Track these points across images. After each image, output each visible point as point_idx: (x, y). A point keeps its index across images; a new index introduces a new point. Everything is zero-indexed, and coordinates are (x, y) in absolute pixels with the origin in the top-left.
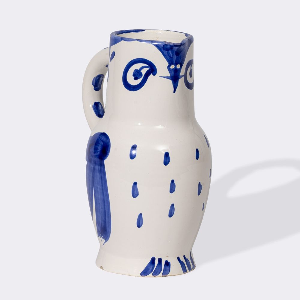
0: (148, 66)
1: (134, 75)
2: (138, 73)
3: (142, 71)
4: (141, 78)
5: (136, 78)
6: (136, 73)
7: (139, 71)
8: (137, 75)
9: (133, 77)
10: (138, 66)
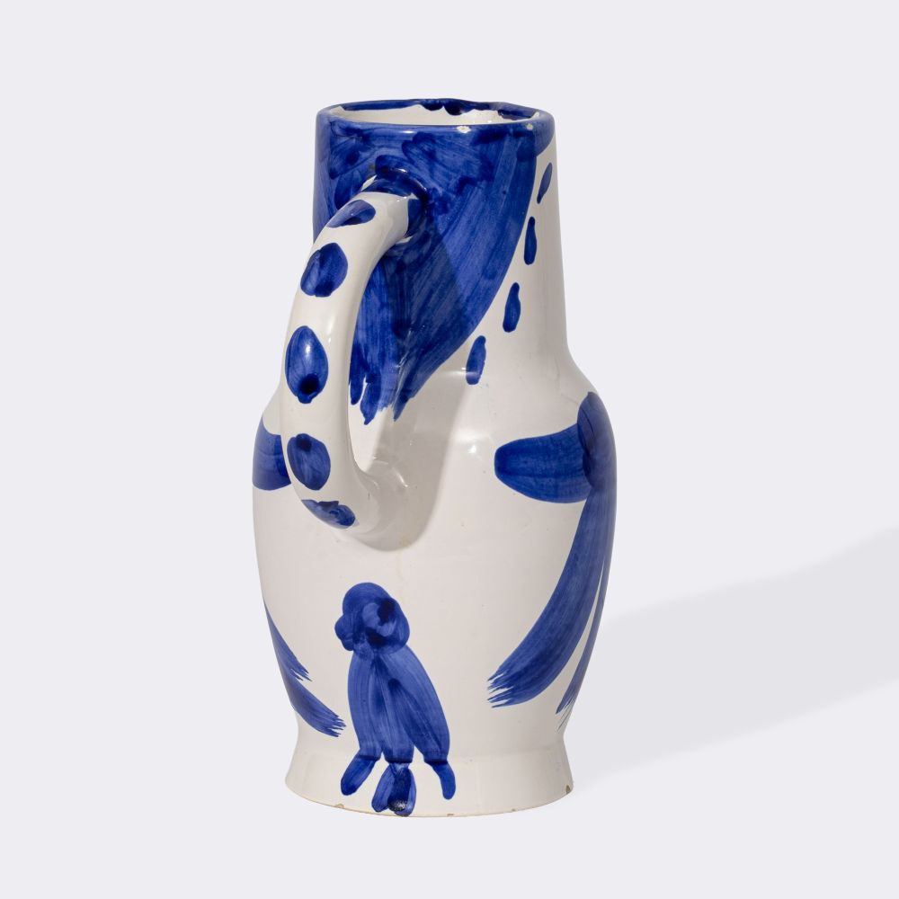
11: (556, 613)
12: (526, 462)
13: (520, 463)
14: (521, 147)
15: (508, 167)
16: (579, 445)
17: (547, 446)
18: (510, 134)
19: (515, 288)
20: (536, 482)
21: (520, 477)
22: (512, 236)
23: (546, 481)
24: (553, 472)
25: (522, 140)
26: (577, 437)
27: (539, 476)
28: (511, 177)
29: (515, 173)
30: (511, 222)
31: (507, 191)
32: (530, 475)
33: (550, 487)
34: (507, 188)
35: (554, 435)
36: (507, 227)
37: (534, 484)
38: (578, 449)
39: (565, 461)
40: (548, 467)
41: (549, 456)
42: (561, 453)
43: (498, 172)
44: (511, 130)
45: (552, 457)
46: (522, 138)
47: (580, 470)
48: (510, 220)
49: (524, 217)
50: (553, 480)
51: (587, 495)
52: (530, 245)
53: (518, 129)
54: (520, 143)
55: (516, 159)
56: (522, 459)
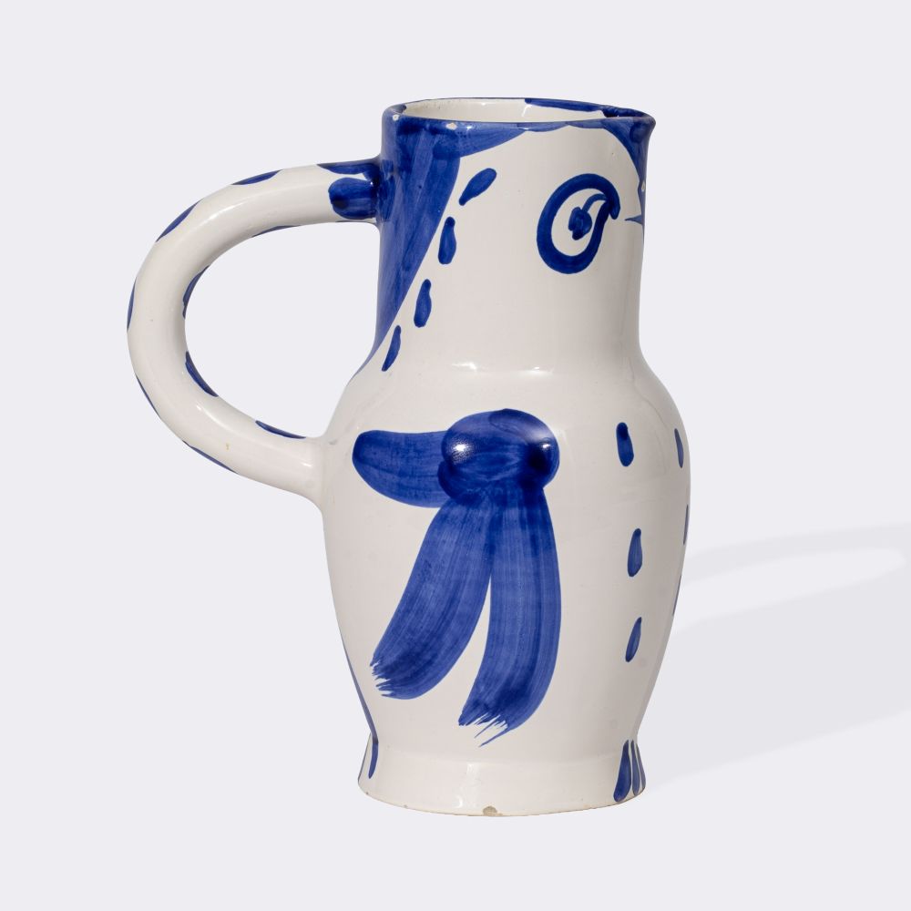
0: (601, 193)
1: (572, 226)
2: (582, 217)
3: (590, 212)
4: (588, 231)
5: (577, 236)
6: (577, 219)
7: (582, 211)
8: (579, 224)
9: (571, 233)
10: (577, 199)
11: (412, 615)
12: (375, 454)
13: (371, 452)
14: (438, 143)
15: (424, 162)
16: (440, 451)
17: (399, 443)
18: (425, 129)
19: (427, 285)
20: (381, 476)
21: (368, 466)
22: (426, 232)
23: (389, 477)
24: (398, 470)
25: (438, 138)
26: (440, 444)
27: (383, 470)
28: (426, 172)
29: (430, 169)
30: (426, 218)
31: (423, 185)
32: (376, 467)
33: (393, 483)
34: (422, 183)
35: (411, 434)
36: (422, 221)
37: (377, 476)
38: (438, 455)
39: (414, 463)
40: (394, 463)
41: (398, 453)
42: (412, 454)
43: (416, 165)
44: (428, 126)
45: (400, 455)
46: (439, 136)
47: (433, 476)
48: (425, 215)
49: (439, 215)
50: (396, 477)
51: (443, 503)
52: (446, 244)
53: (436, 125)
54: (436, 140)
55: (432, 156)
56: (373, 449)
